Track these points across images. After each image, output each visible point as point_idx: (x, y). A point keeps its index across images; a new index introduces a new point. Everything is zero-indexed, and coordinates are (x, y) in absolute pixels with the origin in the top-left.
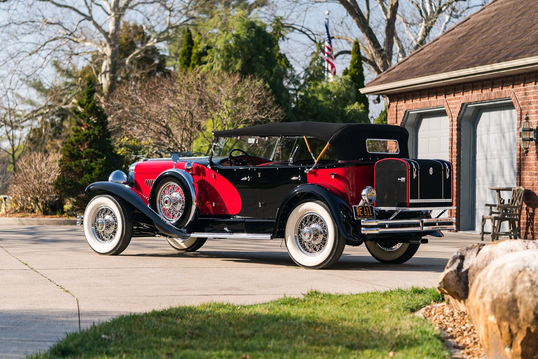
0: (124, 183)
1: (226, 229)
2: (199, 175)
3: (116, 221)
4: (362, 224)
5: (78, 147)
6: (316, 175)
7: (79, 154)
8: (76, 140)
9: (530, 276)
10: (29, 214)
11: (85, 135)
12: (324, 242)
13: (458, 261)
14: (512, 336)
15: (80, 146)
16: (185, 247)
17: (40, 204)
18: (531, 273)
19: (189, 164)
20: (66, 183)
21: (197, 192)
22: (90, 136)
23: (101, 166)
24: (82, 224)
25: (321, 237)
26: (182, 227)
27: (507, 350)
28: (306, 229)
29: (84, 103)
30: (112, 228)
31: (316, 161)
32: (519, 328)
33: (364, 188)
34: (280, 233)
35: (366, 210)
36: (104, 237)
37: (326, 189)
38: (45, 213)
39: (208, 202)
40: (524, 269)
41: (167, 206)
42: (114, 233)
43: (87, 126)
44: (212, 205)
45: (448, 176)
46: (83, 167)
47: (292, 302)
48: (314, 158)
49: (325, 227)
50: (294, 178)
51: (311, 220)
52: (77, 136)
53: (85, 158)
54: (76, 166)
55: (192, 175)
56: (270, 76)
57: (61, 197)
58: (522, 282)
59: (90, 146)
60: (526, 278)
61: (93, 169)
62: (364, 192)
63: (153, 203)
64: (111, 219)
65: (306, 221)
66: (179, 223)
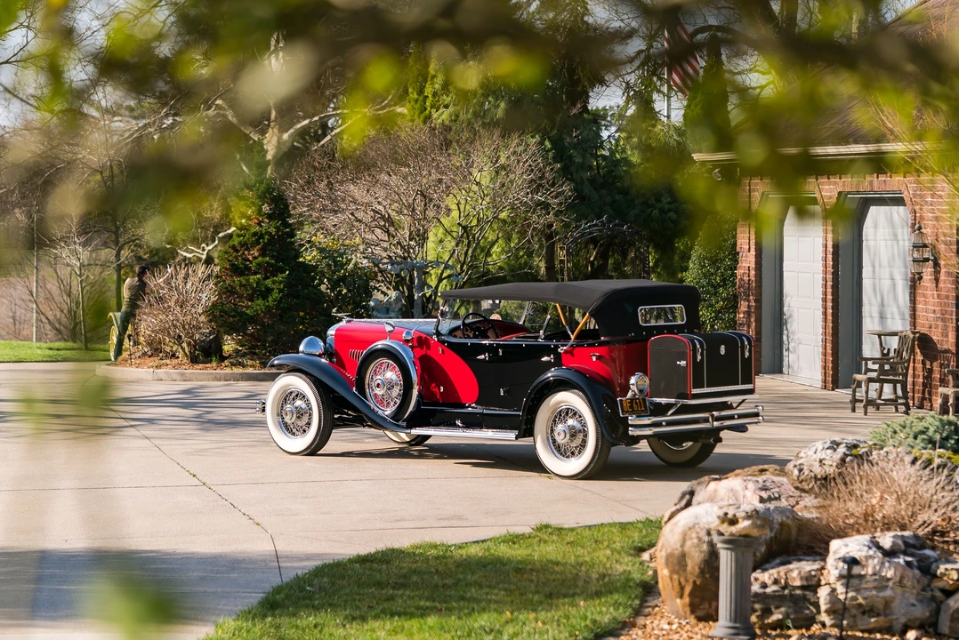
0: (320, 356)
1: (458, 423)
2: (422, 348)
3: (311, 409)
4: (630, 422)
5: (243, 253)
6: (573, 355)
7: (246, 266)
8: (240, 243)
9: (698, 533)
10: (168, 361)
11: (255, 234)
12: (583, 445)
13: (688, 497)
14: (682, 588)
15: (246, 252)
16: (408, 440)
17: (184, 345)
18: (698, 530)
19: (408, 333)
20: (226, 313)
21: (420, 371)
22: (262, 236)
23: (282, 286)
24: (264, 410)
25: (581, 436)
26: (401, 419)
27: (678, 601)
28: (560, 427)
29: (253, 182)
30: (305, 419)
31: (572, 337)
32: (687, 581)
33: (634, 375)
34: (527, 430)
35: (636, 403)
36: (294, 430)
37: (585, 376)
38: (194, 360)
39: (433, 385)
40: (694, 527)
41: (379, 392)
42: (309, 424)
43: (258, 219)
44: (440, 389)
45: (747, 354)
46: (253, 288)
47: (514, 539)
48: (569, 332)
49: (584, 425)
50: (545, 359)
51: (567, 414)
52: (242, 235)
53: (255, 273)
54: (241, 285)
55: (412, 347)
56: (552, 129)
57: (217, 335)
58: (691, 539)
59: (263, 253)
60: (694, 535)
61: (269, 291)
62: (633, 380)
63: (361, 385)
64: (304, 406)
65: (561, 415)
66: (397, 416)
